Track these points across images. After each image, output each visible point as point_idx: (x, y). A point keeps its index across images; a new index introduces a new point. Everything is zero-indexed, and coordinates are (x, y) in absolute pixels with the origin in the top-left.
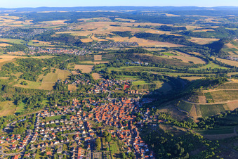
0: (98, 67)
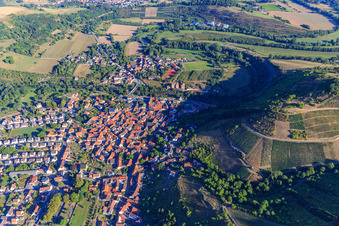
0: (144, 31)
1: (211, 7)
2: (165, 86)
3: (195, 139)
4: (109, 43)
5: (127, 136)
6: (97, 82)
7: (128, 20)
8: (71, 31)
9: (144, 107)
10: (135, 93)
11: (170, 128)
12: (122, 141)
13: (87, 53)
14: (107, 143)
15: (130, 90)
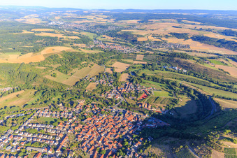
1: (176, 59)
2: (138, 105)
3: (150, 149)
4: (111, 72)
5: (106, 135)
7: (125, 60)
8: (92, 63)
9: (121, 117)
10: (118, 106)
11: (134, 136)
12: (102, 139)
13: (97, 76)
14: (91, 138)
15: (116, 104)
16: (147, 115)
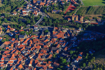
2: (67, 19)
3: (94, 61)
5: (35, 58)
6: (8, 14)
9: (48, 35)
10: (41, 24)
11: (72, 52)
12: (31, 62)
14: (18, 63)
15: (37, 21)
16: (80, 29)
